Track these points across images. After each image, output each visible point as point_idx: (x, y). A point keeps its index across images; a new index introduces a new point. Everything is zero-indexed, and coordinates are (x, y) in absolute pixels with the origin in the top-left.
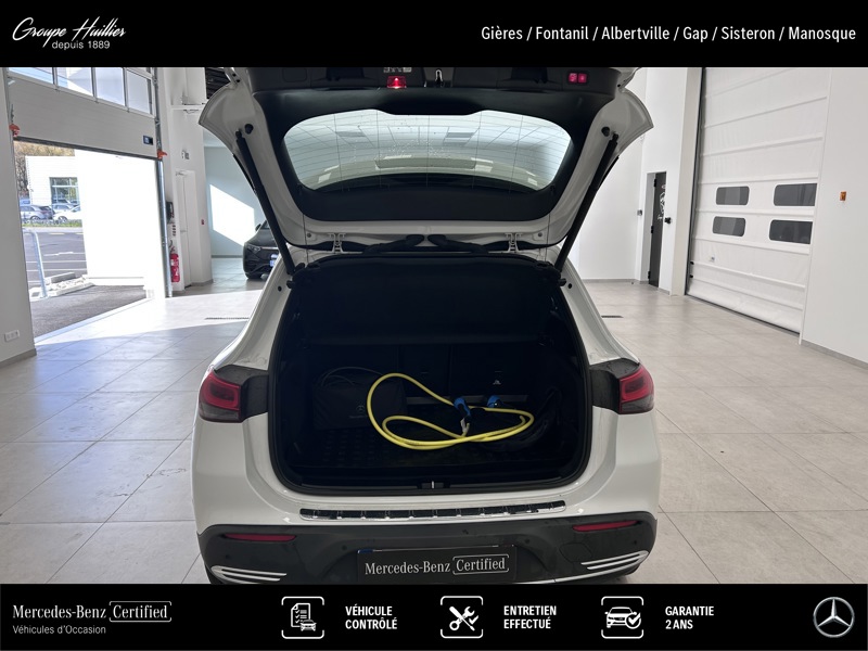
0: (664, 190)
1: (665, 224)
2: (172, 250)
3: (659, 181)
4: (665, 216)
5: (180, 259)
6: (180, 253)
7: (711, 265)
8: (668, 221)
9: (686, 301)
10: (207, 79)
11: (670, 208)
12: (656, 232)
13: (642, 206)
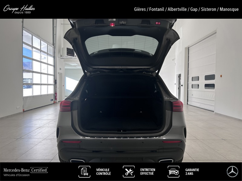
0: (181, 78)
1: (181, 86)
2: (56, 92)
3: (180, 76)
4: (181, 84)
5: (57, 94)
6: (57, 93)
7: (192, 96)
8: (182, 86)
9: (187, 106)
10: (67, 51)
11: (182, 82)
12: (179, 88)
13: (175, 82)
